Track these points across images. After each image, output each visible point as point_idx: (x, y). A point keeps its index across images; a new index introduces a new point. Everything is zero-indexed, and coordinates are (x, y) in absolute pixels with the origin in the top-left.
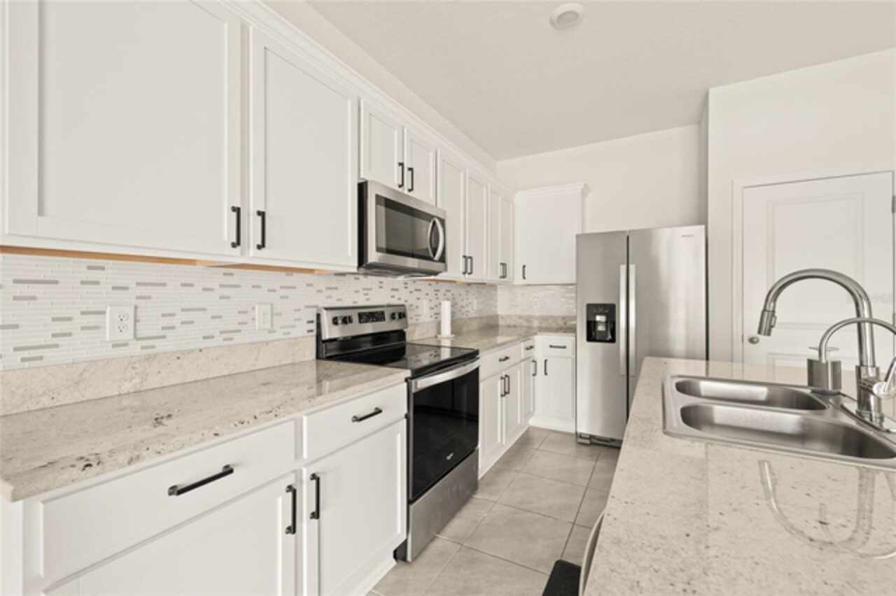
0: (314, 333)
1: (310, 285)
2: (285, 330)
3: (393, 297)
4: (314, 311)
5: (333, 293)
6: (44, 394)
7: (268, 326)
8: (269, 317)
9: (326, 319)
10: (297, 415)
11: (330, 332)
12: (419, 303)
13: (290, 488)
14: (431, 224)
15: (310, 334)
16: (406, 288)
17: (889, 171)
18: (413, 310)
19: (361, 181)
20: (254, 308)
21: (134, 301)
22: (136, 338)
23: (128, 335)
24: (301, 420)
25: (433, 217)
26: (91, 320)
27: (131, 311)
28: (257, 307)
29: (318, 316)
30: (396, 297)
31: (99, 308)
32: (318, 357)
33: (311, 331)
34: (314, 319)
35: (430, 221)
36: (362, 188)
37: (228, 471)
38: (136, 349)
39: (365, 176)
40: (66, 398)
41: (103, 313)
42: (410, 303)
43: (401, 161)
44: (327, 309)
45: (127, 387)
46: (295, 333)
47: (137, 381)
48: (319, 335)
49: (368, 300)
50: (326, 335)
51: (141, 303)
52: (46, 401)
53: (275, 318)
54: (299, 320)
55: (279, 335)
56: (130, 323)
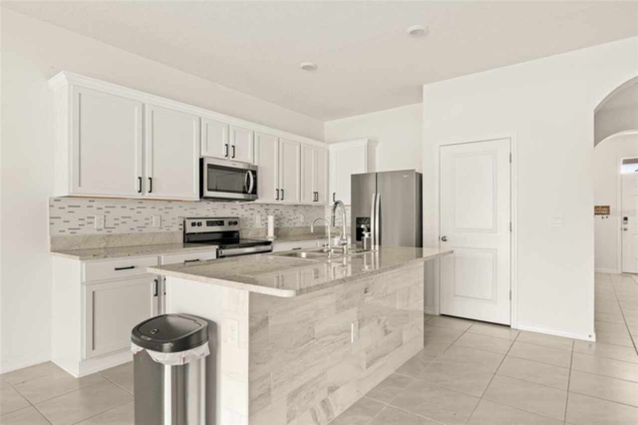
0: (183, 230)
1: (181, 207)
2: (168, 228)
3: (233, 213)
4: (182, 220)
5: (194, 211)
6: (76, 245)
7: (159, 225)
8: (159, 221)
9: (189, 223)
10: (159, 255)
11: (190, 229)
12: (253, 217)
13: (156, 281)
14: (247, 175)
15: (181, 231)
16: (242, 208)
17: (507, 138)
18: (247, 221)
19: (201, 157)
20: (152, 217)
21: (104, 214)
22: (105, 228)
23: (102, 226)
24: (161, 257)
25: (247, 170)
26: (90, 220)
27: (103, 217)
28: (154, 217)
29: (184, 222)
30: (235, 213)
31: (93, 216)
32: (184, 241)
33: (181, 229)
34: (182, 223)
35: (246, 173)
36: (201, 161)
37: (132, 267)
38: (105, 232)
39: (204, 154)
40: (82, 247)
41: (94, 218)
42: (245, 216)
43: (227, 143)
44: (188, 218)
45: (102, 246)
46: (172, 230)
47: (105, 244)
48: (184, 232)
49: (215, 214)
50: (188, 231)
51: (107, 214)
52: (77, 247)
53: (162, 222)
54: (175, 223)
55: (164, 230)
56: (103, 221)
